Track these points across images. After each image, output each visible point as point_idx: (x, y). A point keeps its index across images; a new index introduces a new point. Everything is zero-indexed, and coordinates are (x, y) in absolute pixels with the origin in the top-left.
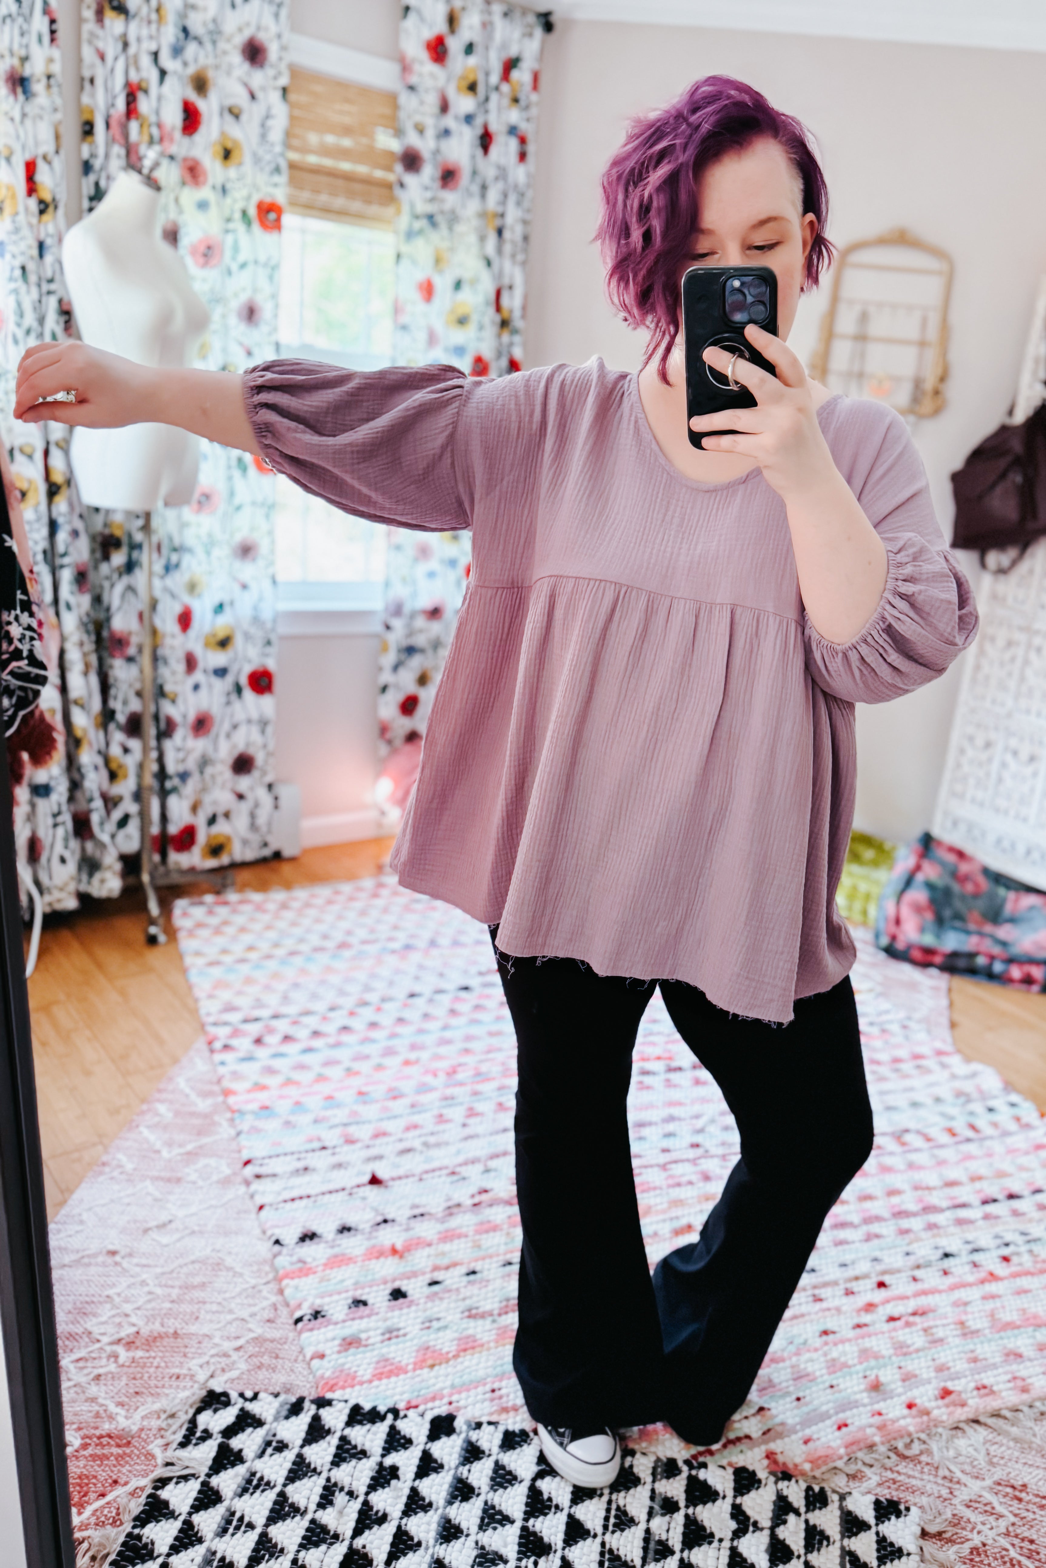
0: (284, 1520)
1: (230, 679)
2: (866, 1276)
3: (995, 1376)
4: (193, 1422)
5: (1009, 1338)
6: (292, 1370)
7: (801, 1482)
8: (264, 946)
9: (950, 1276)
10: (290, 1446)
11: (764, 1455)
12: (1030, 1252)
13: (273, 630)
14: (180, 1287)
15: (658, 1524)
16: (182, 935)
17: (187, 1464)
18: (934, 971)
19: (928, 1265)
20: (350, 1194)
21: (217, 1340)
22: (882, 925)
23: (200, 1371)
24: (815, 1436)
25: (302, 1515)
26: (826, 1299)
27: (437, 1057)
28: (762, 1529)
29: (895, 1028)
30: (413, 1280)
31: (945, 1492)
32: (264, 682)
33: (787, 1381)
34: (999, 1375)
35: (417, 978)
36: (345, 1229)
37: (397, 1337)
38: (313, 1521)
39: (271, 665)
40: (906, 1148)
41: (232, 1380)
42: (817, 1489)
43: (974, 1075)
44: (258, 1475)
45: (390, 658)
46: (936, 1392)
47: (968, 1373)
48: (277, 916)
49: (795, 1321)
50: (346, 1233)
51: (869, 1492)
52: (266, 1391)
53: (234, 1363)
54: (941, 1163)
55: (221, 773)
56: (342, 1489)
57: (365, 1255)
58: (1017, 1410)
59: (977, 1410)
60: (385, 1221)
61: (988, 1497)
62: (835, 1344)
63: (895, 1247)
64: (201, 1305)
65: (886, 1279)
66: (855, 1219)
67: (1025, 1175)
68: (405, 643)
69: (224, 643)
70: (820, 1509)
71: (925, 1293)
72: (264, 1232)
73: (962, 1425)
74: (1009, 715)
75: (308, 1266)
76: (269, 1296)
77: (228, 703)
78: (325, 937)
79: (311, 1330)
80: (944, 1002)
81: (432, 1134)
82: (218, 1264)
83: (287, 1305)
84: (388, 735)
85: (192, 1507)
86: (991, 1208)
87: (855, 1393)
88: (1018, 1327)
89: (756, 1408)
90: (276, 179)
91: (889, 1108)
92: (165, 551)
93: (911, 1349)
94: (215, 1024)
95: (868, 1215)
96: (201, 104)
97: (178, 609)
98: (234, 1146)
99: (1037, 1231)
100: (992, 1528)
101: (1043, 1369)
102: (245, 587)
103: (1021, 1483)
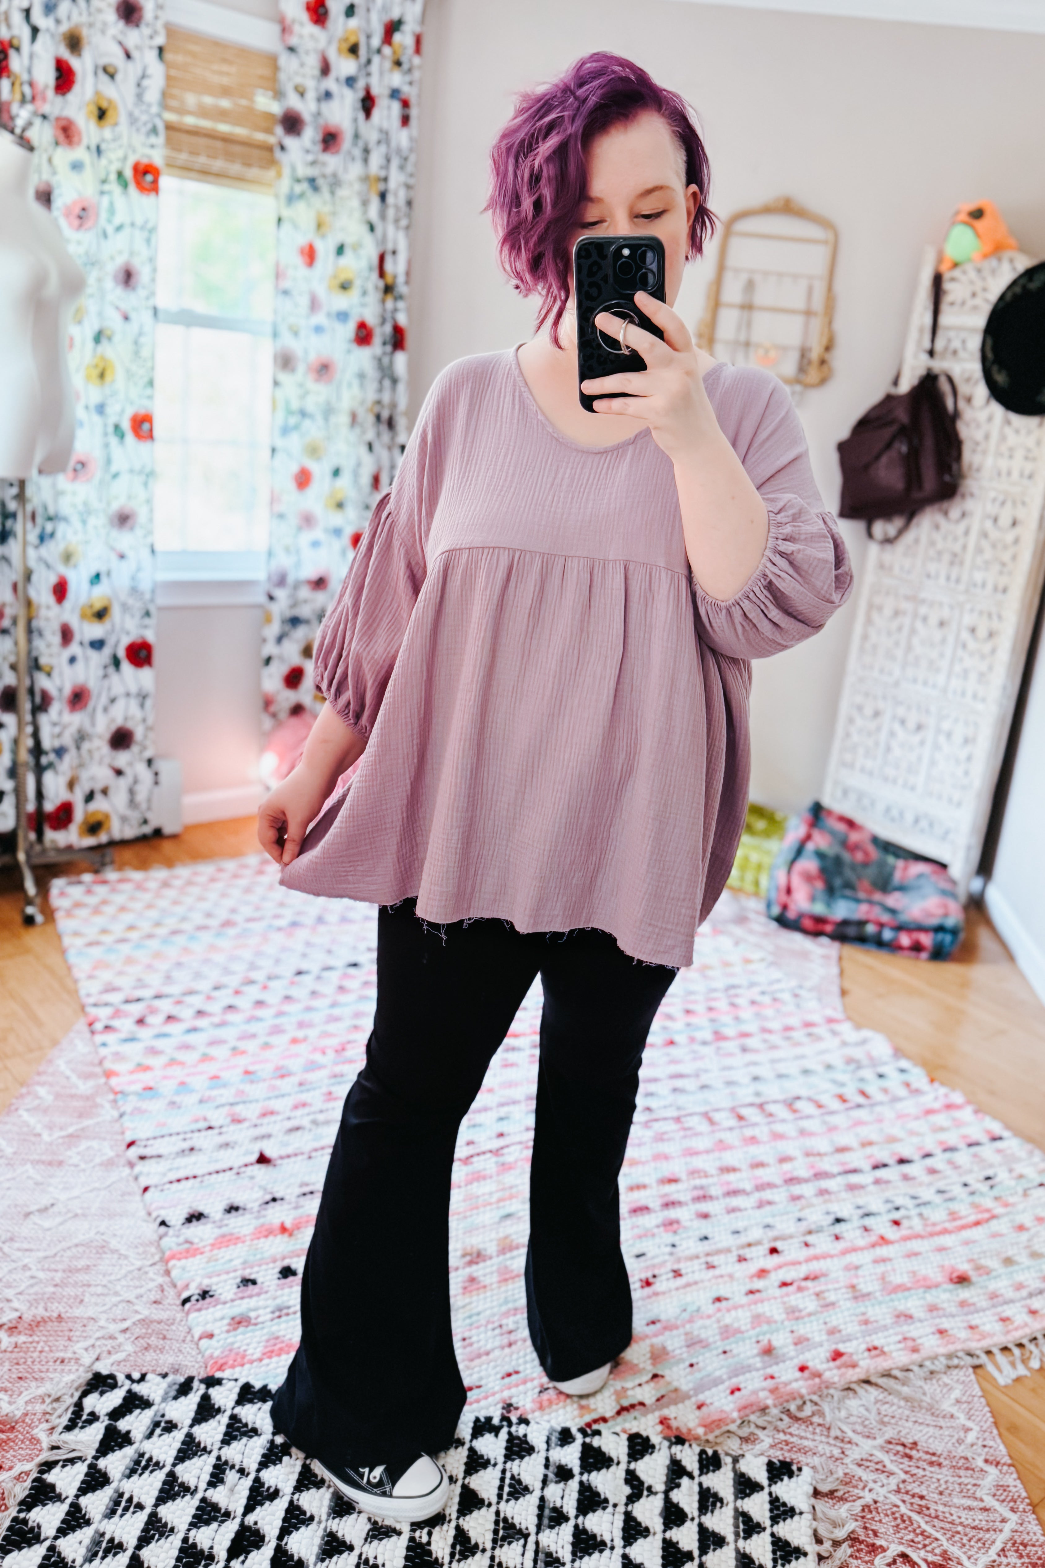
0: (174, 1500)
1: (107, 651)
2: (758, 1243)
3: (886, 1337)
4: (79, 1406)
5: (899, 1300)
6: (180, 1351)
7: (694, 1446)
8: (145, 926)
9: (841, 1241)
10: (180, 1426)
11: (658, 1421)
12: (921, 1215)
13: (152, 601)
14: (64, 1271)
15: (554, 1492)
16: (60, 916)
17: (73, 1447)
18: (825, 940)
19: (819, 1230)
20: (238, 1173)
21: (102, 1323)
22: (773, 895)
23: (85, 1354)
24: (708, 1401)
25: (192, 1494)
26: (719, 1266)
27: (326, 1035)
28: (656, 1493)
29: (786, 996)
31: (836, 1452)
32: (143, 653)
33: (681, 1348)
34: (890, 1336)
35: (304, 955)
36: (232, 1209)
37: (287, 1314)
38: (204, 1500)
39: (150, 636)
40: (797, 1115)
41: (119, 1363)
42: (710, 1452)
43: (864, 1042)
44: (147, 1456)
45: (274, 629)
46: (828, 1355)
47: (859, 1335)
48: (158, 895)
49: (688, 1289)
50: (234, 1213)
51: (762, 1454)
52: (154, 1371)
53: (120, 1345)
54: (832, 1129)
55: (98, 748)
56: (233, 1467)
57: (253, 1234)
58: (908, 1370)
59: (868, 1371)
60: (274, 1200)
61: (880, 1455)
62: (728, 1310)
63: (787, 1213)
64: (85, 1288)
65: (779, 1245)
66: (748, 1186)
67: (915, 1140)
68: (289, 614)
69: (101, 615)
70: (714, 1471)
71: (816, 1258)
72: (149, 1214)
73: (853, 1386)
74: (897, 684)
75: (195, 1246)
76: (155, 1277)
77: (105, 676)
78: (209, 915)
79: (199, 1310)
80: (835, 970)
81: (321, 1111)
82: (103, 1247)
83: (175, 1286)
84: (272, 709)
85: (79, 1489)
86: (881, 1173)
87: (748, 1358)
88: (908, 1289)
89: (650, 1376)
90: (153, 140)
91: (780, 1076)
92: (39, 520)
93: (804, 1313)
94: (95, 1005)
95: (759, 1182)
96: (75, 63)
97: (53, 580)
98: (117, 1127)
99: (927, 1194)
100: (883, 1486)
101: (933, 1329)
102: (122, 557)
103: (911, 1441)
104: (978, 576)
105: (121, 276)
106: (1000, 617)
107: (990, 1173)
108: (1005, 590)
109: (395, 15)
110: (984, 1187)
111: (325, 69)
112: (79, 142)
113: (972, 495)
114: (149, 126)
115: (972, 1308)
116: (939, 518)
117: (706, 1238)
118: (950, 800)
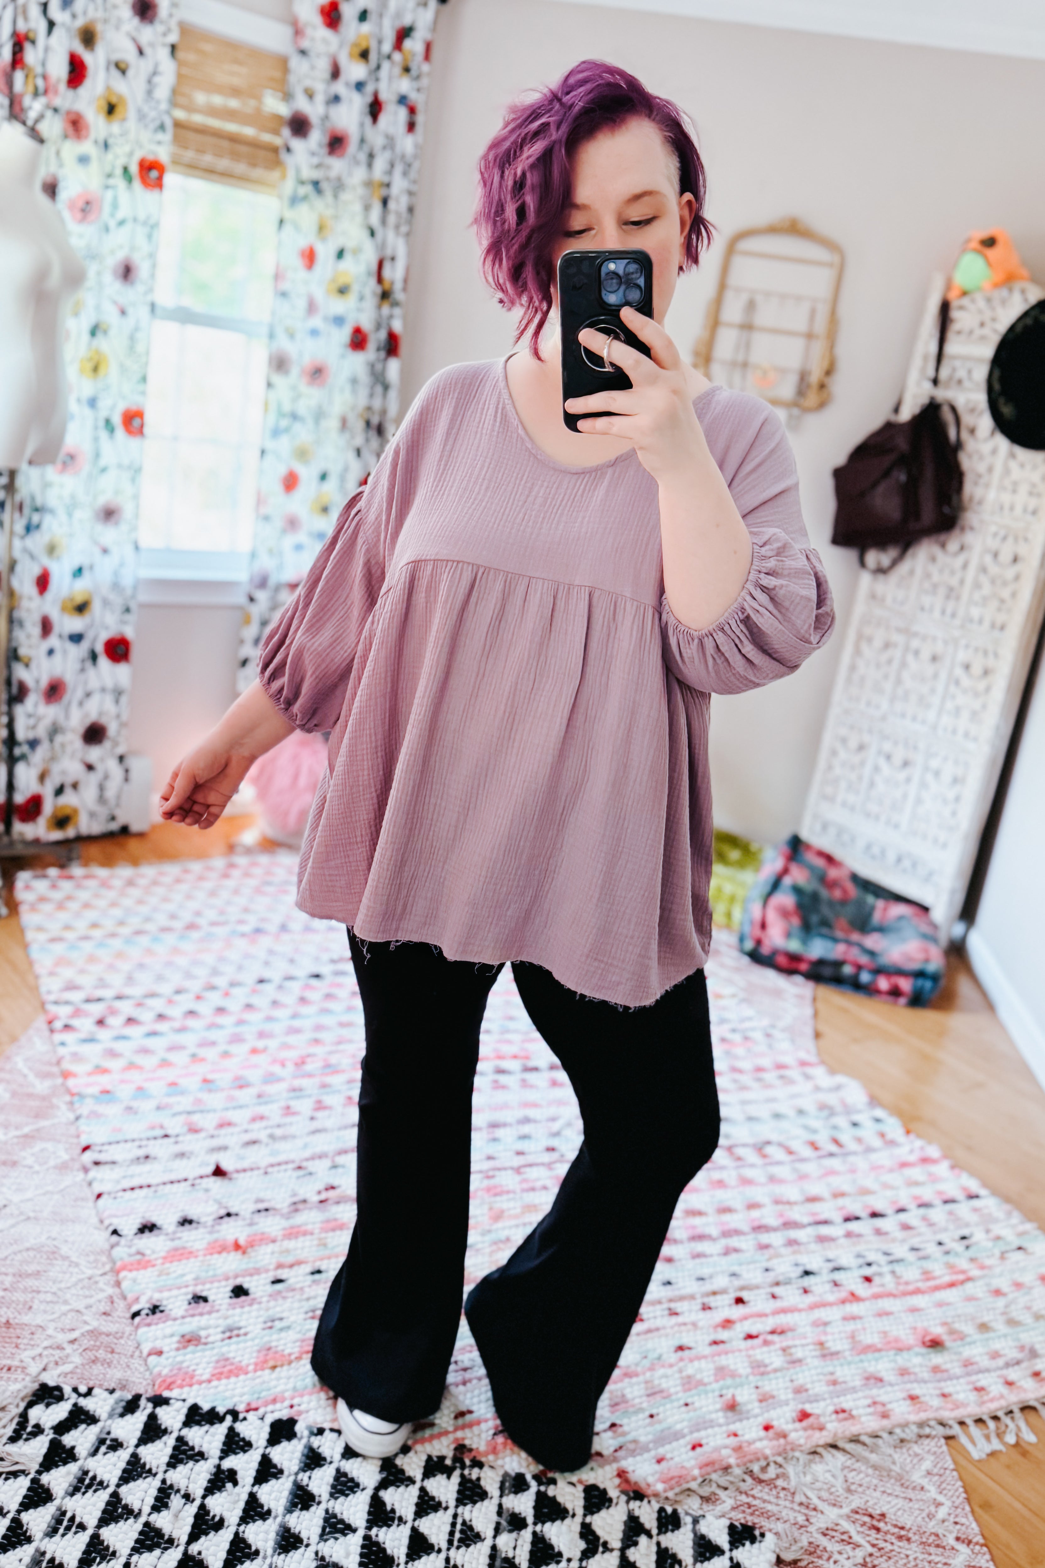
0: (117, 1522)
1: (85, 645)
2: (723, 1292)
3: (854, 1400)
4: (24, 1417)
5: (869, 1361)
6: (128, 1366)
7: (653, 1503)
8: (109, 924)
9: (810, 1296)
10: (125, 1445)
11: (616, 1473)
12: (893, 1272)
13: (133, 597)
14: (14, 1275)
15: (505, 1541)
16: (23, 909)
17: (16, 1460)
18: (799, 979)
19: (788, 1282)
20: (193, 1185)
21: (50, 1332)
22: (747, 929)
23: (32, 1363)
24: (669, 1456)
25: (135, 1517)
26: (683, 1313)
27: (286, 1046)
28: (612, 1550)
29: (758, 1036)
30: (256, 1277)
31: (801, 1519)
32: (121, 650)
33: (640, 1397)
34: (859, 1399)
35: (266, 963)
36: (186, 1222)
37: (238, 1336)
38: (147, 1524)
39: (129, 632)
40: (767, 1161)
41: (66, 1375)
42: (669, 1510)
43: (838, 1088)
44: (91, 1474)
45: (252, 631)
46: (794, 1415)
47: (826, 1396)
48: (122, 894)
49: (649, 1335)
50: (187, 1226)
51: (723, 1516)
52: (101, 1386)
53: (67, 1356)
54: (803, 1177)
55: (71, 742)
56: (178, 1491)
57: (207, 1249)
58: (877, 1437)
59: (835, 1435)
60: (229, 1215)
61: (846, 1525)
62: (691, 1360)
63: (754, 1262)
64: (34, 1294)
65: (745, 1295)
66: (714, 1232)
67: (889, 1193)
68: (268, 616)
69: (81, 608)
70: (673, 1531)
71: (784, 1311)
72: (102, 1222)
73: (819, 1450)
74: (884, 718)
75: (147, 1258)
76: (105, 1287)
77: (82, 670)
78: (173, 917)
79: (149, 1325)
80: (809, 1011)
81: (279, 1126)
82: (54, 1253)
83: (124, 1298)
85: (21, 1504)
86: (853, 1226)
87: (711, 1412)
88: (879, 1350)
89: (608, 1424)
90: (160, 136)
91: (750, 1119)
92: (26, 510)
93: (769, 1369)
94: (56, 1003)
95: (726, 1228)
96: (88, 58)
97: (36, 571)
98: (72, 1130)
99: (900, 1251)
100: (849, 1558)
101: (904, 1395)
102: (105, 551)
103: (878, 1512)
104: (975, 612)
105: (121, 270)
106: (996, 655)
107: (965, 1232)
108: (1002, 628)
109: (407, 21)
110: (959, 1247)
111: (335, 73)
112: (86, 137)
113: (972, 528)
114: (157, 123)
115: (945, 1375)
116: (936, 550)
117: (669, 1283)
118: (936, 840)
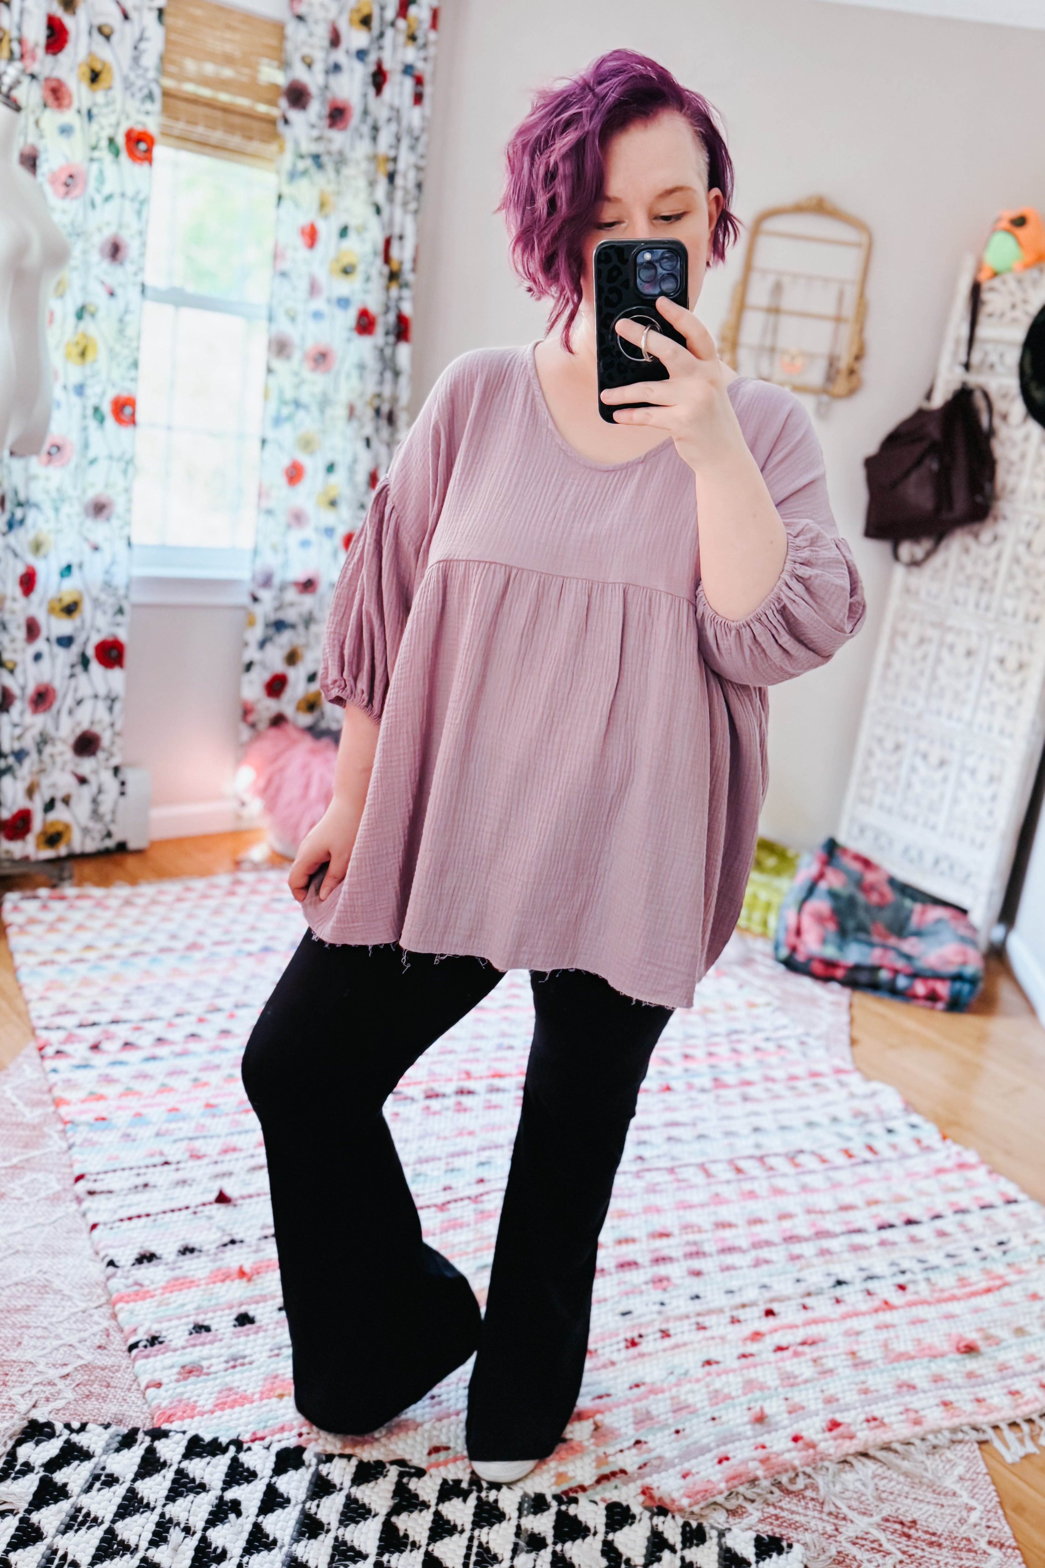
0: (112, 1559)
1: (75, 649)
2: (753, 1304)
3: (886, 1408)
4: (12, 1455)
5: (902, 1369)
6: (125, 1400)
7: (678, 1517)
8: (104, 946)
9: (842, 1305)
10: (121, 1480)
11: (639, 1490)
12: (928, 1280)
13: (126, 597)
14: (2, 1311)
15: (523, 1562)
16: (12, 932)
17: (4, 1499)
18: (835, 986)
19: (820, 1292)
20: (195, 1213)
21: (41, 1367)
22: (782, 936)
23: (21, 1400)
24: (694, 1471)
25: (132, 1553)
26: (711, 1327)
29: (792, 1044)
30: (262, 1305)
31: (830, 1529)
32: (114, 653)
33: (666, 1413)
34: (891, 1407)
36: (187, 1250)
37: (243, 1365)
38: (144, 1560)
39: (122, 635)
40: (800, 1170)
41: (58, 1411)
42: (694, 1524)
43: (873, 1094)
44: (84, 1511)
45: (257, 633)
46: (824, 1425)
47: (858, 1405)
48: (119, 913)
49: (677, 1351)
50: (188, 1255)
51: (750, 1529)
52: (95, 1421)
53: (59, 1392)
55: (62, 754)
56: (178, 1524)
57: (209, 1278)
58: (909, 1444)
59: (866, 1442)
60: (232, 1242)
62: (719, 1375)
63: (785, 1273)
64: (24, 1330)
65: (775, 1307)
66: (744, 1243)
67: (924, 1200)
68: (274, 617)
69: (70, 609)
70: (697, 1545)
71: (815, 1322)
72: (97, 1253)
73: (850, 1459)
74: (920, 716)
75: (145, 1289)
76: (100, 1320)
77: (72, 676)
78: (173, 937)
79: (147, 1357)
80: (845, 1018)
82: (46, 1286)
83: (122, 1331)
84: (252, 718)
85: (9, 1545)
86: (887, 1234)
87: (739, 1426)
88: (912, 1358)
89: (632, 1441)
90: (148, 106)
91: (783, 1128)
92: (8, 505)
93: (800, 1380)
94: (47, 1028)
95: (757, 1239)
96: (68, 21)
97: (21, 570)
98: (65, 1159)
99: (936, 1258)
101: (938, 1401)
102: (96, 548)
103: (910, 1519)
104: (1009, 604)
105: (108, 249)
106: (1031, 648)
107: (1003, 1237)
108: (1037, 620)
110: (996, 1253)
111: (335, 40)
112: (69, 105)
113: (1005, 518)
114: (145, 91)
115: (980, 1380)
116: (969, 541)
117: (697, 1297)
118: (973, 841)
